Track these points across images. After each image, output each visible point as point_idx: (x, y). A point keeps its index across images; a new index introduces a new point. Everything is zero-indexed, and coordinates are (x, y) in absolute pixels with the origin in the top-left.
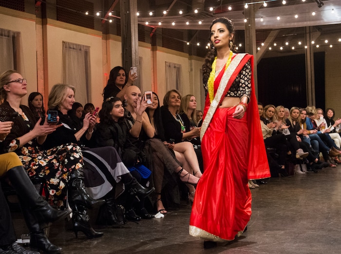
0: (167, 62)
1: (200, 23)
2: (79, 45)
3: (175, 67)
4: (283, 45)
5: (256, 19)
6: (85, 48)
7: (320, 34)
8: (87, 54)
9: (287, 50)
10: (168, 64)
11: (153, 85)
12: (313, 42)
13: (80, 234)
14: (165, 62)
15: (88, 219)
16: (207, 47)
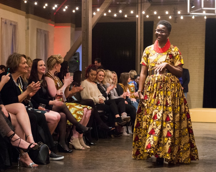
0: (3, 19)
3: (11, 24)
4: (117, 12)
7: (150, 5)
9: (121, 17)
12: (144, 13)
14: (1, 18)
16: (44, 7)
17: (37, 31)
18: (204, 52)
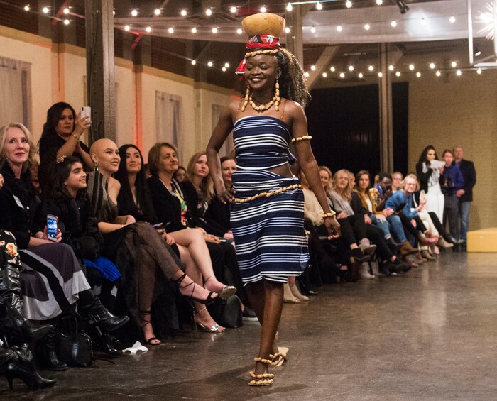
1: (214, 31)
2: (12, 61)
5: (303, 28)
6: (22, 66)
8: (25, 75)
9: (351, 77)
10: (160, 95)
12: (391, 68)
13: (18, 383)
15: (30, 358)
16: (223, 69)
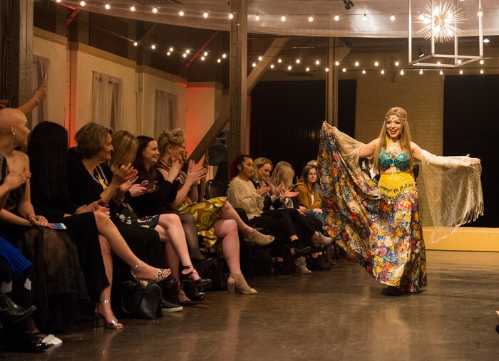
0: (96, 73)
1: (155, 11)
3: (110, 82)
4: (293, 63)
5: (249, 16)
7: (349, 51)
10: (98, 76)
11: (68, 111)
12: (337, 63)
14: (93, 72)
16: (169, 54)
17: (157, 95)
18: (442, 131)
